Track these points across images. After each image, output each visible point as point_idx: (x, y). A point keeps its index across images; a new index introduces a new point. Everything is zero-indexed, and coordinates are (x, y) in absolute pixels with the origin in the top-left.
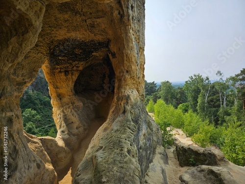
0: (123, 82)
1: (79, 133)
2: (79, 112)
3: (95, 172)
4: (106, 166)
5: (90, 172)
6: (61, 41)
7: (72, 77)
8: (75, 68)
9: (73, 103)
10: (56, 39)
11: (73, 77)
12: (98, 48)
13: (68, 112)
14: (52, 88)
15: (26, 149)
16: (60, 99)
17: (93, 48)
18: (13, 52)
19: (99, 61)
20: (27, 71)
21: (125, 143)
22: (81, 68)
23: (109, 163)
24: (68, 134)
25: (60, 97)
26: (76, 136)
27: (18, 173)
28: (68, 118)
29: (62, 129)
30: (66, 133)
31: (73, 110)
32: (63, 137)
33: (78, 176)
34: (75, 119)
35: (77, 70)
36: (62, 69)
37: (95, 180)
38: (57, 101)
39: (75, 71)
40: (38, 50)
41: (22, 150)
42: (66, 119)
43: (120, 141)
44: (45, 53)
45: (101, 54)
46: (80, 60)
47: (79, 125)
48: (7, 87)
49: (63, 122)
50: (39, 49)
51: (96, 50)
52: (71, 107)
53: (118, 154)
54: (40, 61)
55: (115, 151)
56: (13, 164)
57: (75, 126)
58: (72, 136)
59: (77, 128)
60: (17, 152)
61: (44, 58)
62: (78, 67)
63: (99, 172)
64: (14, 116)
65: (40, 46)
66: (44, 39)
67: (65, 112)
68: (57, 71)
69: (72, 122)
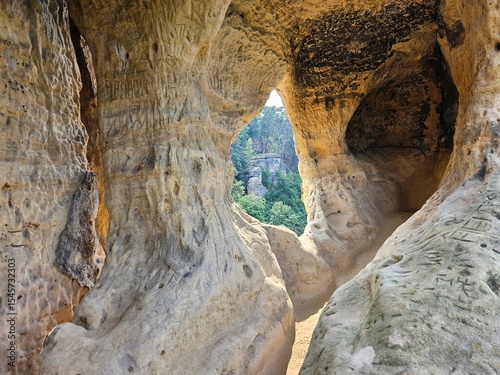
0: (483, 82)
1: (353, 237)
2: (355, 192)
3: (371, 313)
4: (408, 305)
5: (359, 313)
6: (316, 22)
7: (341, 112)
8: (348, 90)
9: (342, 172)
10: (304, 18)
11: (345, 111)
12: (407, 28)
13: (331, 189)
14: (300, 136)
15: (223, 229)
16: (316, 161)
17: (395, 31)
18: (195, 16)
19: (410, 70)
20: (246, 90)
21: (480, 255)
22: (362, 89)
23: (416, 298)
24: (327, 232)
25: (316, 157)
26: (345, 242)
27: (203, 273)
28: (329, 201)
29: (316, 221)
30: (323, 229)
31: (341, 186)
32: (316, 235)
33: (328, 315)
34: (345, 204)
35: (354, 95)
36: (321, 94)
37: (369, 334)
38: (309, 164)
39: (348, 96)
40: (265, 44)
41: (216, 229)
42: (325, 203)
43: (460, 249)
44: (280, 52)
45: (418, 45)
46: (361, 69)
47: (353, 218)
48: (192, 98)
49: (318, 208)
50: (269, 42)
51: (402, 33)
52: (339, 179)
53: (451, 282)
54: (271, 70)
55: (442, 272)
56: (196, 251)
57: (345, 219)
58: (336, 239)
59: (349, 225)
60: (206, 232)
61: (281, 65)
62: (355, 86)
63: (382, 316)
64: (205, 159)
65: (270, 33)
66: (277, 17)
67: (325, 188)
68: (311, 99)
69: (339, 212)
